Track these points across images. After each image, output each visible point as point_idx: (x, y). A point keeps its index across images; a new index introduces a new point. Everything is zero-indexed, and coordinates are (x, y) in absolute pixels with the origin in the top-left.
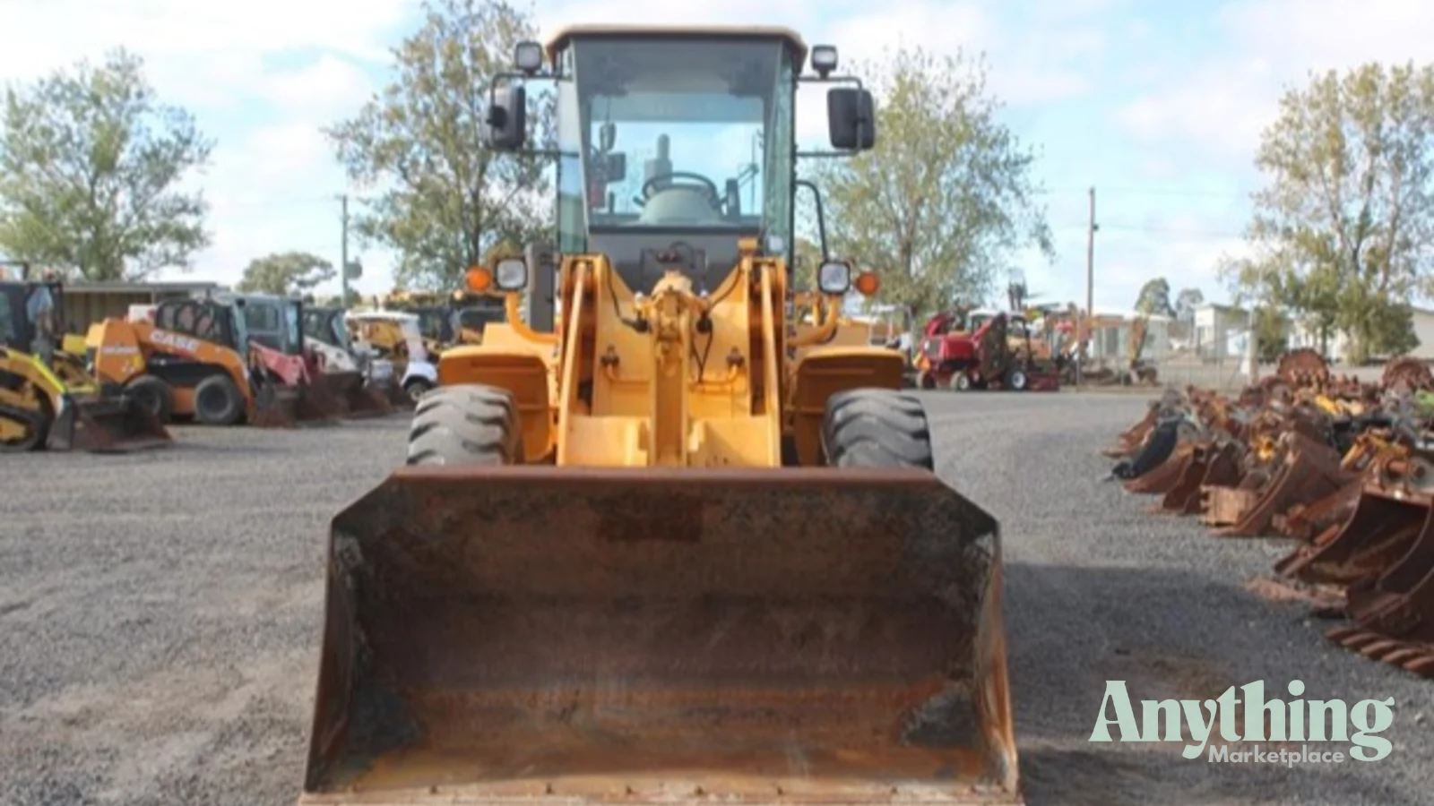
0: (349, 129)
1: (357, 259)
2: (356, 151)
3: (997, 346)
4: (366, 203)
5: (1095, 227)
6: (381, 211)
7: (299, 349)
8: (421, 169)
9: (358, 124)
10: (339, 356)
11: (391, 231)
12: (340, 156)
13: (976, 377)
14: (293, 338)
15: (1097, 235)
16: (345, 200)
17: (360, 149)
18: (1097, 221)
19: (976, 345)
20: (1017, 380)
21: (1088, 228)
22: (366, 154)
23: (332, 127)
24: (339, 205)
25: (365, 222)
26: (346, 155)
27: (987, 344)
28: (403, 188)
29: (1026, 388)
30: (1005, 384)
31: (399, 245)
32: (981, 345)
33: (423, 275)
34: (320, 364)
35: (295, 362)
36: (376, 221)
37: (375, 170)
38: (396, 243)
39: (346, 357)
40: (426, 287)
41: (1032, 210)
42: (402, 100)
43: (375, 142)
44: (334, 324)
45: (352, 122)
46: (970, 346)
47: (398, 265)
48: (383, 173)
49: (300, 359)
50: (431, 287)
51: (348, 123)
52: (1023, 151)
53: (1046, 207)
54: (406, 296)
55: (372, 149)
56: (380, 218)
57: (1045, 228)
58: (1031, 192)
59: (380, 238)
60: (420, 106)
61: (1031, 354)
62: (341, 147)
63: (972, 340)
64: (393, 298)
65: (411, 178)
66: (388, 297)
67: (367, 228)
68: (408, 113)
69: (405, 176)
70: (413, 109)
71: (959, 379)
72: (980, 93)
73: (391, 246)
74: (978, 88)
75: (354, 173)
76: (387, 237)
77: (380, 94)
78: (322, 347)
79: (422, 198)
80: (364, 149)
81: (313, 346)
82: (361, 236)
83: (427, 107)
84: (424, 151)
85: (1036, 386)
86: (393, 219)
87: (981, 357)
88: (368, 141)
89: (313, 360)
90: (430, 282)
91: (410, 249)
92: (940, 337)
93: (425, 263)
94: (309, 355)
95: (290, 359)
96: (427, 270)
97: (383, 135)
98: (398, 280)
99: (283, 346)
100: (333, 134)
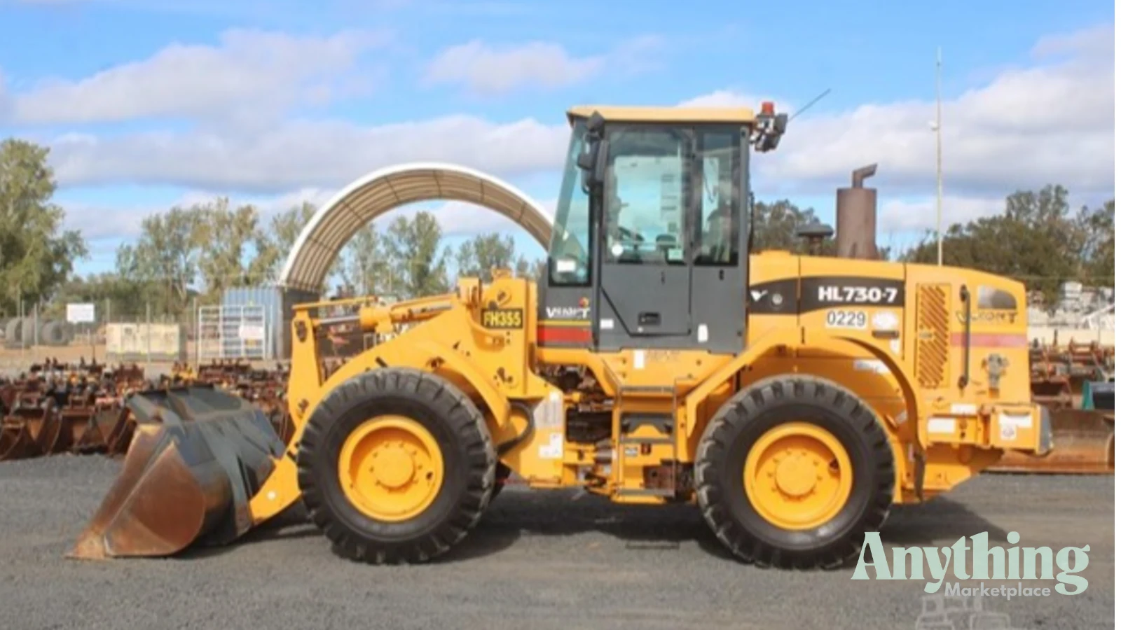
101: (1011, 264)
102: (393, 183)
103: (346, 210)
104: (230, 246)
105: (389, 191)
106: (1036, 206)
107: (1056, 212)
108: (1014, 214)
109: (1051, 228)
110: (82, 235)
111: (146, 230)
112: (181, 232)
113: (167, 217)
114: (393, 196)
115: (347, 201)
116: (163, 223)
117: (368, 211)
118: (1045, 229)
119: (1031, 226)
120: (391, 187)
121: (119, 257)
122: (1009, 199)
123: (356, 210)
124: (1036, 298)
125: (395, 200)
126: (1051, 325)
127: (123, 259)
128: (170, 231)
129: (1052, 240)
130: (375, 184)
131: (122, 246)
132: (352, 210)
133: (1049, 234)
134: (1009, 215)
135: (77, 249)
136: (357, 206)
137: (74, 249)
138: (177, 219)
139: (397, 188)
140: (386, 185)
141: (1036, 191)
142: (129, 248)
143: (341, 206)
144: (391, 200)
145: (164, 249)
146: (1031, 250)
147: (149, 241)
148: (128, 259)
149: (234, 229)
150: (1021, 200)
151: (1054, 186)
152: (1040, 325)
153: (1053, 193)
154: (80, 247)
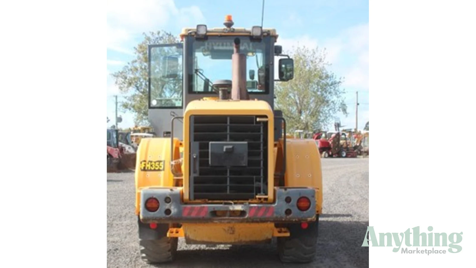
0: (120, 74)
1: (120, 116)
2: (122, 81)
3: (337, 143)
4: (126, 98)
5: (358, 104)
6: (130, 100)
7: (117, 146)
8: (143, 87)
9: (122, 72)
10: (129, 148)
11: (133, 107)
12: (116, 83)
13: (330, 153)
14: (115, 142)
15: (359, 106)
16: (116, 97)
17: (123, 80)
18: (359, 102)
19: (330, 143)
20: (343, 154)
21: (356, 104)
22: (125, 82)
23: (114, 74)
24: (115, 98)
25: (125, 104)
26: (119, 82)
27: (334, 143)
28: (137, 92)
29: (346, 157)
30: (339, 156)
31: (136, 112)
32: (332, 143)
33: (144, 121)
34: (124, 151)
35: (116, 150)
36: (129, 104)
37: (128, 87)
38: (135, 111)
39: (132, 148)
40: (145, 125)
41: (340, 99)
42: (137, 65)
43: (128, 78)
44: (127, 137)
45: (121, 72)
46: (328, 143)
47: (136, 117)
48: (130, 88)
49: (118, 149)
50: (146, 125)
51: (119, 72)
52: (338, 80)
53: (345, 98)
54: (139, 128)
55: (127, 80)
56: (130, 103)
57: (344, 105)
58: (340, 93)
59: (130, 109)
60: (143, 67)
61: (347, 145)
62: (117, 80)
63: (329, 141)
64: (135, 129)
65: (140, 90)
66: (134, 128)
67: (126, 106)
68: (139, 69)
69: (138, 89)
70: (141, 68)
71: (325, 154)
72: (323, 61)
73: (133, 111)
74: (323, 60)
75: (121, 88)
76: (132, 109)
77: (130, 63)
78: (124, 145)
79: (143, 96)
80: (124, 80)
81: (121, 145)
82: (124, 108)
83: (145, 66)
84: (144, 81)
85: (350, 156)
86: (133, 103)
87: (332, 147)
88: (126, 78)
89: (122, 149)
90: (146, 123)
91: (139, 112)
92: (318, 140)
93: (144, 117)
94: (120, 148)
95: (115, 149)
96: (145, 119)
97: (130, 76)
98: (136, 123)
99: (112, 144)
100: (114, 76)
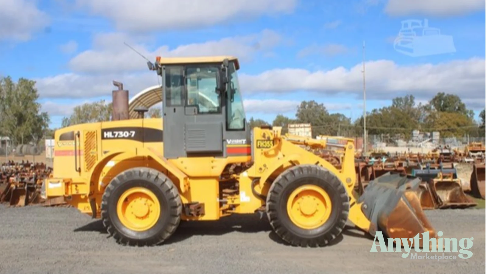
101: (395, 124)
102: (157, 92)
103: (139, 103)
104: (105, 117)
105: (156, 96)
106: (403, 103)
107: (410, 105)
108: (395, 106)
109: (409, 111)
110: (48, 114)
111: (75, 112)
112: (88, 112)
113: (83, 107)
114: (158, 97)
115: (139, 99)
116: (81, 109)
117: (148, 104)
118: (407, 111)
119: (401, 110)
120: (157, 94)
121: (63, 122)
122: (393, 100)
123: (144, 103)
124: (402, 136)
125: (159, 99)
126: (407, 146)
127: (65, 123)
128: (84, 112)
129: (409, 115)
130: (150, 93)
131: (64, 118)
132: (142, 103)
133: (408, 113)
134: (393, 106)
135: (46, 119)
136: (144, 101)
137: (45, 119)
138: (86, 108)
139: (159, 95)
140: (154, 93)
141: (403, 97)
142: (67, 119)
143: (137, 101)
144: (158, 99)
145: (82, 119)
146: (401, 119)
147: (76, 115)
148: (66, 123)
149: (107, 111)
150: (397, 100)
151: (410, 95)
152: (403, 146)
153: (409, 98)
154: (47, 118)
